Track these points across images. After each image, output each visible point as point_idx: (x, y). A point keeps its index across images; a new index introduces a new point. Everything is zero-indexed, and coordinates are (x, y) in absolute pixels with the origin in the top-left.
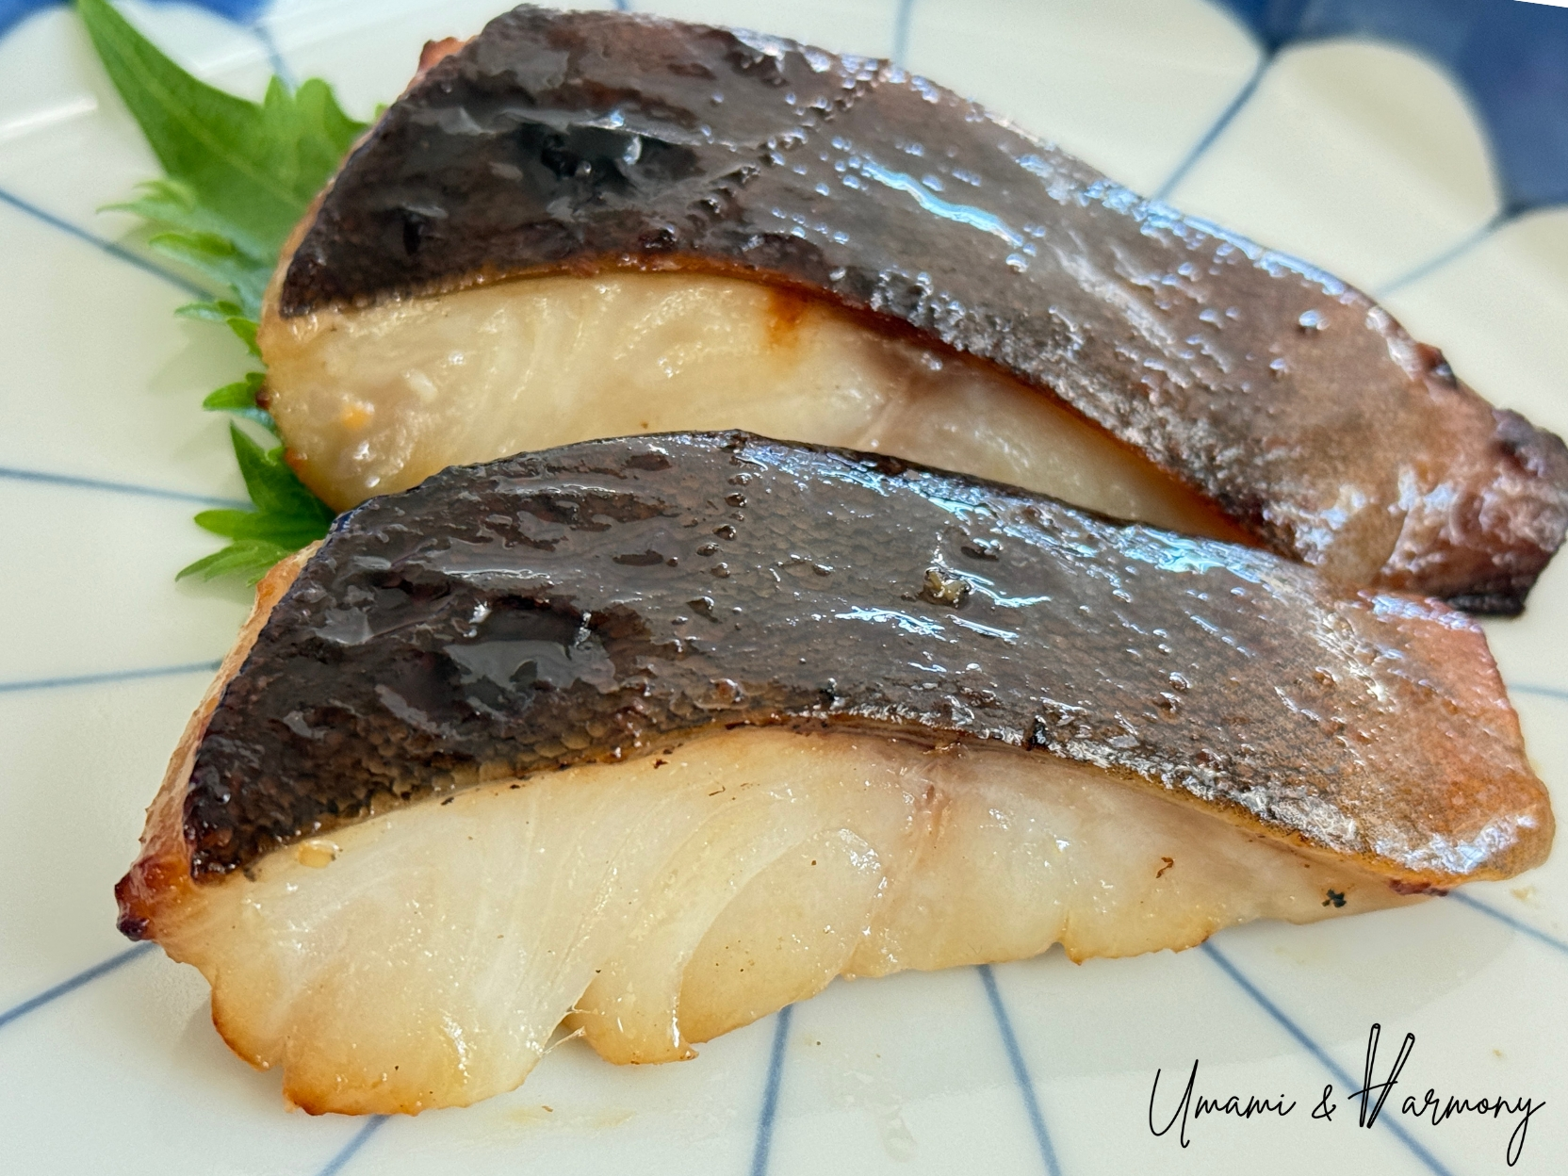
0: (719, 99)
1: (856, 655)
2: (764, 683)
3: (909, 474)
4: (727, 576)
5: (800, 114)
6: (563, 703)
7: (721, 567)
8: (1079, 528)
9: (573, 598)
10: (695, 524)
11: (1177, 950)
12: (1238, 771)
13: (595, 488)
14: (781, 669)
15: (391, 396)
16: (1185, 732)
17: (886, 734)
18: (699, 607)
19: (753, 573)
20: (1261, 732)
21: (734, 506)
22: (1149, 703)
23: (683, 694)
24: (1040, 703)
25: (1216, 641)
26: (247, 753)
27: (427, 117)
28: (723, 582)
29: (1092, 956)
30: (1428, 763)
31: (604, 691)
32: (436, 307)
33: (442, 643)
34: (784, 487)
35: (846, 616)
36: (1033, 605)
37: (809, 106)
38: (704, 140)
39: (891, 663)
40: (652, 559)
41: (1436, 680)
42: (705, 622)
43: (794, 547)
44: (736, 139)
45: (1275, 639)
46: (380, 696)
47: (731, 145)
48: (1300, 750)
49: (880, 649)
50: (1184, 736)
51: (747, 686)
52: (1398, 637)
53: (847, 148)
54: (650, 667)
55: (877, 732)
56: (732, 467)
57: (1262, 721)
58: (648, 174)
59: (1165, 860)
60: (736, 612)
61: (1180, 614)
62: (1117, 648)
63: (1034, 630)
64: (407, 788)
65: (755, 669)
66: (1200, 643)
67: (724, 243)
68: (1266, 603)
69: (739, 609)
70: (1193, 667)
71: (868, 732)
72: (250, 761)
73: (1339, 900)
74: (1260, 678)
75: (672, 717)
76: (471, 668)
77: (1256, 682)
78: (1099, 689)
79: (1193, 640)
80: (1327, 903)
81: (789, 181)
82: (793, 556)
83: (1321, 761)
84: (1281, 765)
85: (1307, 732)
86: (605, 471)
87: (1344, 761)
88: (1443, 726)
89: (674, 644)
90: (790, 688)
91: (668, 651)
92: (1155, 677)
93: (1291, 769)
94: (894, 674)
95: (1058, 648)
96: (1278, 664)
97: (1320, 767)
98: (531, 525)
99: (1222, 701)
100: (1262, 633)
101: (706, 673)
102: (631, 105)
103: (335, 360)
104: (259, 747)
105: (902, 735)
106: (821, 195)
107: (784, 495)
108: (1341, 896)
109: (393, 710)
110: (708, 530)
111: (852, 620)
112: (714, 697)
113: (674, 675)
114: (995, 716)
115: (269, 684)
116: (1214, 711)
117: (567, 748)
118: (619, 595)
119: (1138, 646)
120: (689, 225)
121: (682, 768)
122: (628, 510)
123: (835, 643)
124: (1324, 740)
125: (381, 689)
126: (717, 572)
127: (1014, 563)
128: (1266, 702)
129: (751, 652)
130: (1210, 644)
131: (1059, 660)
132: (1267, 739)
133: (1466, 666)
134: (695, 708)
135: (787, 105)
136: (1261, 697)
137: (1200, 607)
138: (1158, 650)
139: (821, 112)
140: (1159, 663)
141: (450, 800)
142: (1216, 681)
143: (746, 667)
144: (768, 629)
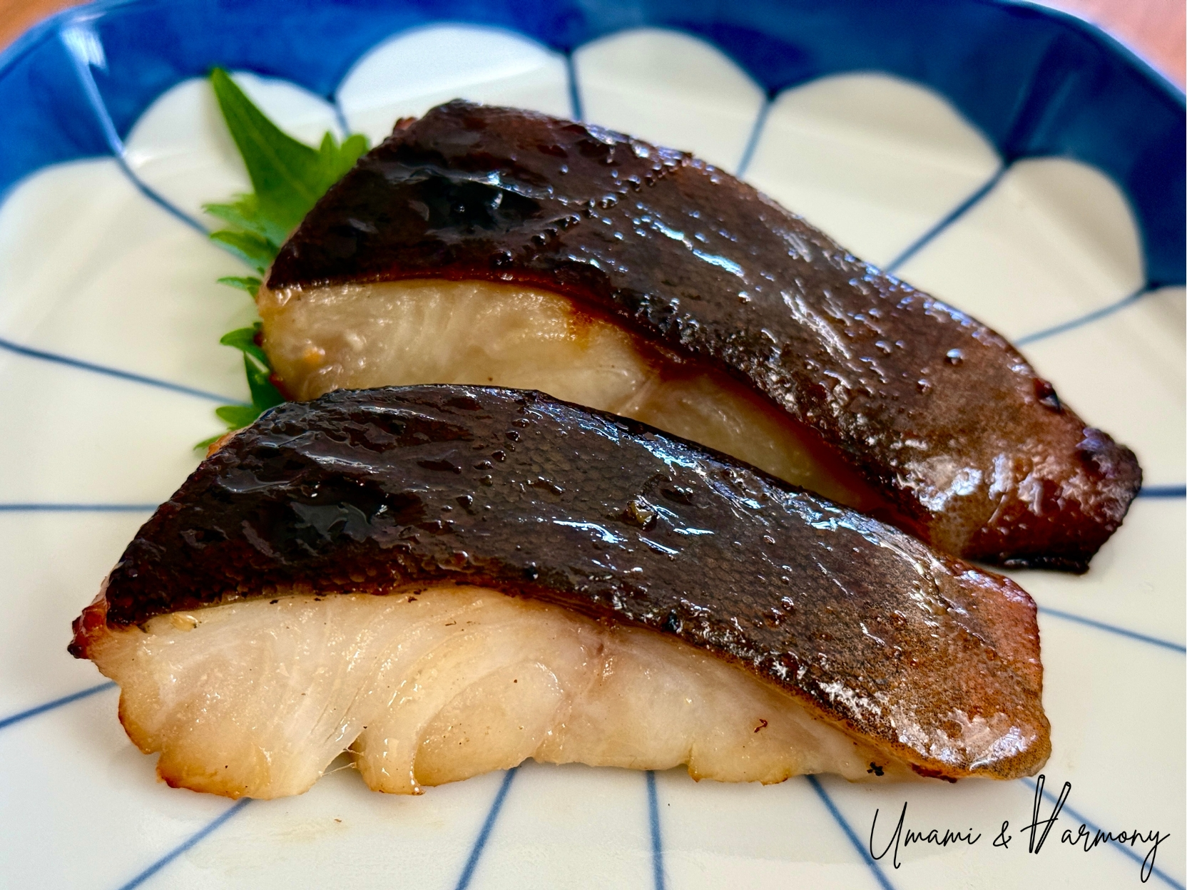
0: (565, 171)
1: (558, 549)
2: (488, 558)
3: (648, 435)
4: (490, 485)
5: (619, 184)
6: (356, 551)
7: (488, 477)
8: (759, 489)
9: (383, 483)
10: (481, 448)
11: (764, 784)
12: (812, 671)
13: (421, 415)
14: (503, 550)
15: (335, 344)
16: (781, 638)
17: (566, 605)
18: (464, 502)
19: (509, 485)
20: (838, 647)
21: (511, 439)
22: (760, 614)
23: (433, 557)
24: (679, 601)
25: (828, 581)
26: (154, 550)
27: (378, 166)
28: (485, 488)
29: (706, 777)
30: (960, 689)
31: (384, 547)
32: (363, 290)
33: (291, 499)
34: (551, 432)
35: (561, 523)
36: (701, 535)
37: (625, 179)
38: (548, 197)
39: (579, 559)
40: (445, 466)
41: (986, 634)
42: (464, 512)
43: (543, 472)
44: (569, 197)
45: (872, 585)
46: (244, 527)
47: (565, 202)
48: (863, 664)
49: (575, 547)
50: (778, 640)
51: (476, 559)
52: (971, 600)
53: (646, 209)
54: (417, 535)
55: (558, 603)
56: (518, 414)
57: (840, 640)
58: (507, 216)
59: (762, 721)
60: (488, 509)
61: (808, 557)
62: (752, 573)
63: (694, 552)
64: (246, 590)
65: (486, 548)
66: (815, 579)
67: (544, 266)
68: (876, 560)
69: (489, 507)
70: (803, 595)
71: (553, 601)
72: (156, 556)
73: (879, 771)
74: (850, 611)
75: (421, 570)
76: (304, 518)
77: (846, 613)
78: (726, 598)
79: (811, 577)
80: (870, 771)
81: (598, 228)
82: (540, 478)
83: (876, 674)
84: (844, 672)
85: (873, 653)
86: (432, 405)
87: (894, 677)
88: (981, 666)
89: (437, 523)
90: (504, 564)
91: (433, 528)
92: (772, 597)
93: (852, 676)
94: (578, 566)
95: (707, 566)
96: (867, 603)
97: (874, 678)
98: (373, 432)
99: (815, 621)
100: (864, 580)
101: (453, 546)
102: (507, 170)
103: (301, 317)
104: (162, 548)
105: (575, 607)
106: (618, 239)
107: (549, 437)
108: (880, 768)
109: (249, 538)
110: (489, 452)
111: (565, 525)
112: (453, 562)
113: (431, 544)
114: (643, 605)
115: (182, 509)
116: (807, 627)
117: (351, 580)
118: (415, 486)
119: (767, 575)
120: (524, 251)
121: (427, 605)
122: (439, 433)
123: (546, 540)
124: (884, 660)
125: (245, 523)
126: (485, 482)
127: (699, 506)
128: (849, 627)
129: (486, 536)
130: (822, 582)
131: (705, 575)
132: (840, 653)
133: (1014, 629)
134: (438, 567)
135: (612, 177)
136: (846, 624)
137: (824, 556)
138: (781, 580)
139: (633, 185)
140: (779, 588)
141: (276, 601)
142: (816, 607)
143: (480, 546)
144: (504, 523)
